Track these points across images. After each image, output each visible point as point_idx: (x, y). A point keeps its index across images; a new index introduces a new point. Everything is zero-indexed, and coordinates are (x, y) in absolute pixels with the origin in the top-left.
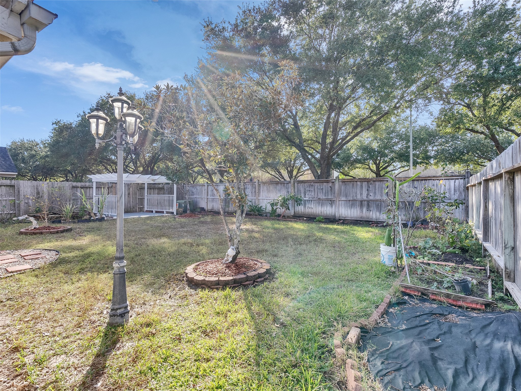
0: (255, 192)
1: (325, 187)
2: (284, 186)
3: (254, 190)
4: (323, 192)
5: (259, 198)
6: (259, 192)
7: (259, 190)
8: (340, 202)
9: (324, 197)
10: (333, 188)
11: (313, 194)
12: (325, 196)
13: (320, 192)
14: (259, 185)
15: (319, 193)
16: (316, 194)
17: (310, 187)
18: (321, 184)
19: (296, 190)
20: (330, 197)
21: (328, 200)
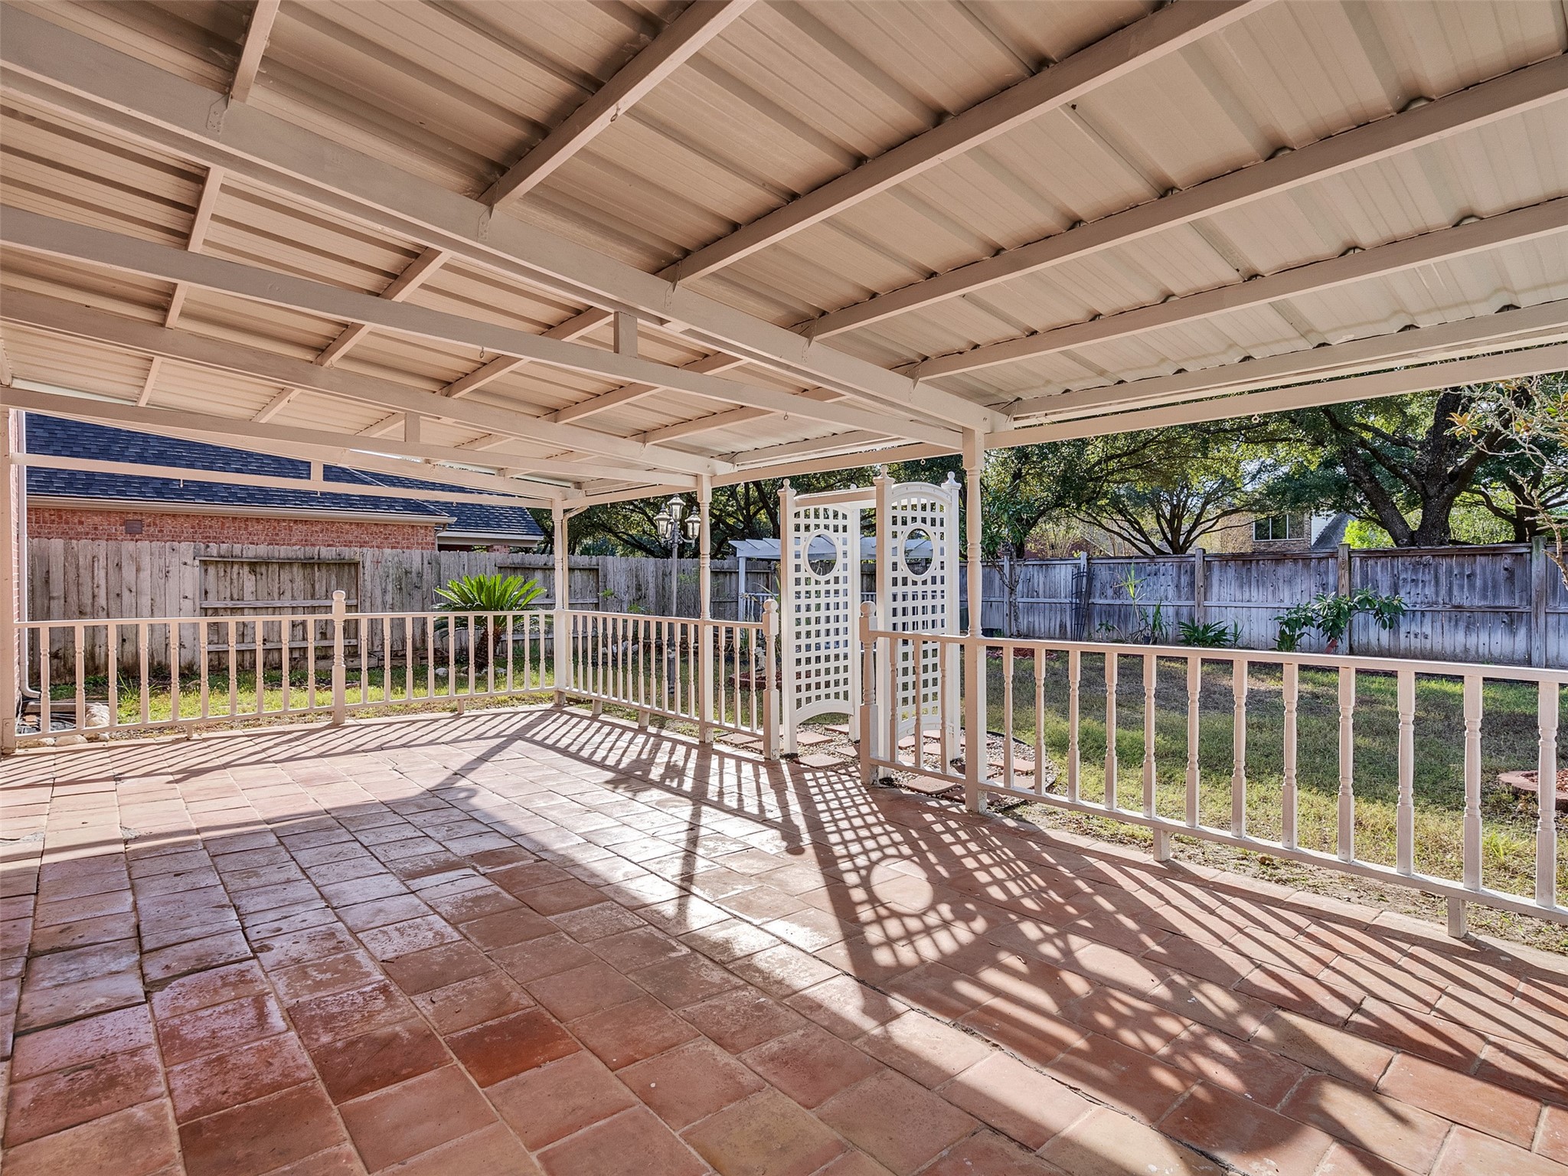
0: (1192, 584)
1: (1484, 568)
2: (1307, 566)
3: (1185, 580)
4: (1472, 587)
5: (1206, 603)
6: (1207, 587)
7: (1207, 578)
8: (1552, 619)
9: (1477, 602)
10: (1518, 572)
11: (1429, 591)
12: (1484, 597)
13: (1462, 587)
14: (1208, 565)
15: (1455, 589)
16: (1443, 592)
17: (1415, 571)
18: (1467, 561)
19: (1358, 579)
20: (1503, 602)
21: (1495, 610)
